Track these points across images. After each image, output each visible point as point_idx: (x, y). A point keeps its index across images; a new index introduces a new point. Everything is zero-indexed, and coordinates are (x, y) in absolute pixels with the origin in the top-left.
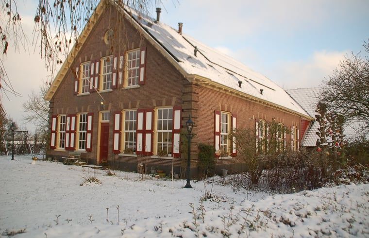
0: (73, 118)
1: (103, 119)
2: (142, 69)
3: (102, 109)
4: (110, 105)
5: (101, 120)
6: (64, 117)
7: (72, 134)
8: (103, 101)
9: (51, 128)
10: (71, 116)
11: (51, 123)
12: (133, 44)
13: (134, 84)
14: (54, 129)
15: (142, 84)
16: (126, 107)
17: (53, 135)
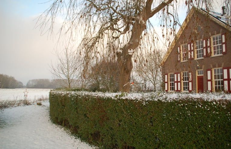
0: (179, 75)
1: (198, 74)
2: (224, 46)
3: (198, 68)
4: (203, 66)
5: (197, 75)
6: (172, 74)
7: (178, 83)
8: (198, 64)
9: (164, 81)
10: (177, 74)
11: (164, 78)
12: (215, 32)
13: (218, 54)
14: (166, 81)
15: (224, 54)
16: (214, 67)
17: (166, 84)
